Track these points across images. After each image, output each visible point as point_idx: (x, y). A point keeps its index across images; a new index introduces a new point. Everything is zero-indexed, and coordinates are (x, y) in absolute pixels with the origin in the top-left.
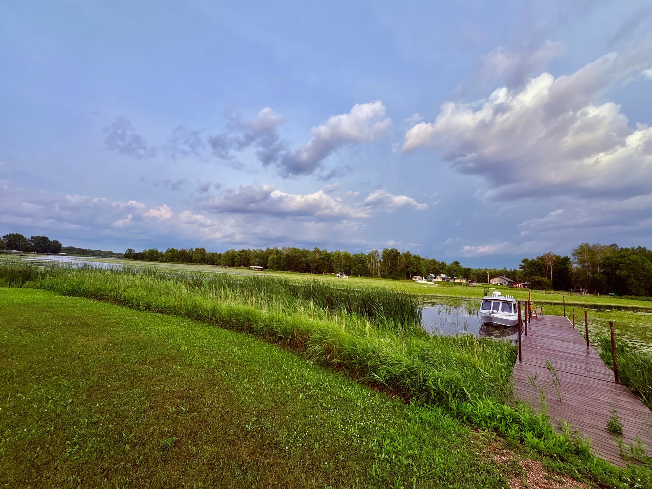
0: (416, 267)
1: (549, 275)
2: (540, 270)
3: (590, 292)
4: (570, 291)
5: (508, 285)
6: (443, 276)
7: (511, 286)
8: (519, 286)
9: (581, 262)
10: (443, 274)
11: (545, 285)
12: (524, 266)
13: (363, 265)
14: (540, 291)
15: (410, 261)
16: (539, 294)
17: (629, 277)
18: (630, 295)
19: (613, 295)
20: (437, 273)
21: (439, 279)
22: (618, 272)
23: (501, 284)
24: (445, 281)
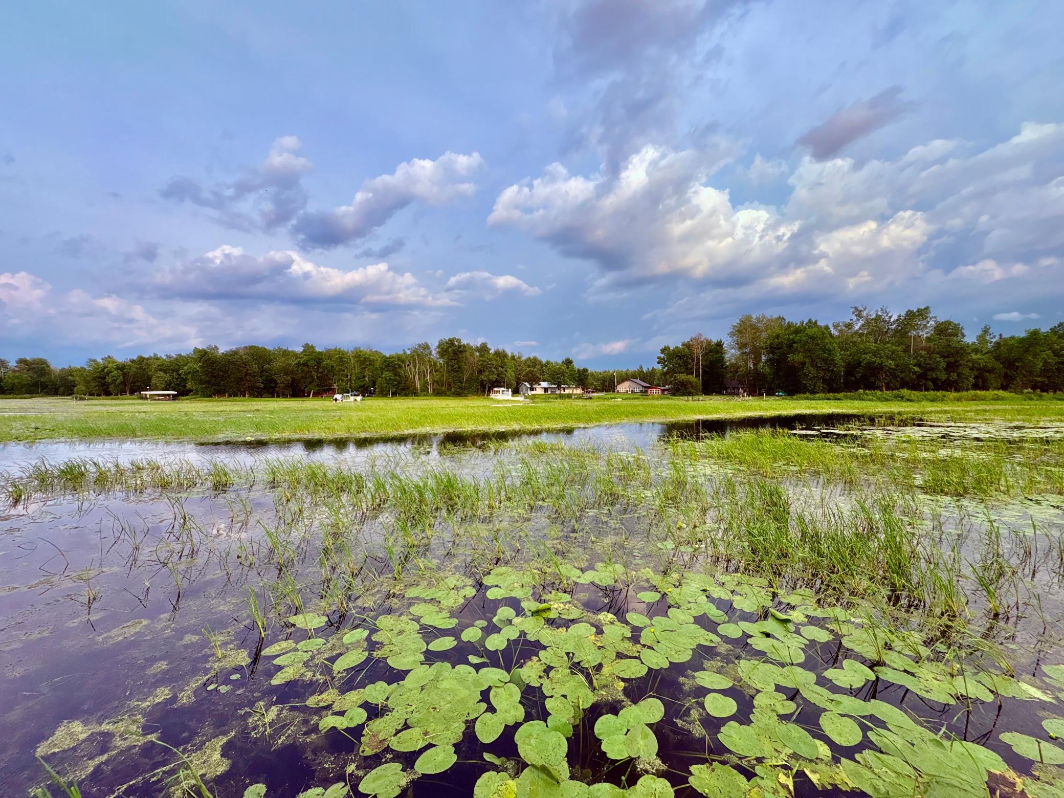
0: (495, 371)
1: (698, 371)
2: (686, 363)
3: (752, 393)
4: (723, 394)
5: (642, 392)
6: (544, 384)
7: (645, 394)
8: (656, 392)
9: (741, 346)
10: (544, 381)
11: (692, 387)
12: (663, 359)
13: (396, 374)
14: (686, 398)
15: (484, 361)
16: (684, 402)
17: (804, 364)
18: (805, 393)
19: (781, 396)
20: (534, 381)
21: (539, 391)
22: (790, 357)
23: (632, 392)
24: (549, 393)
